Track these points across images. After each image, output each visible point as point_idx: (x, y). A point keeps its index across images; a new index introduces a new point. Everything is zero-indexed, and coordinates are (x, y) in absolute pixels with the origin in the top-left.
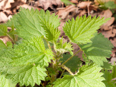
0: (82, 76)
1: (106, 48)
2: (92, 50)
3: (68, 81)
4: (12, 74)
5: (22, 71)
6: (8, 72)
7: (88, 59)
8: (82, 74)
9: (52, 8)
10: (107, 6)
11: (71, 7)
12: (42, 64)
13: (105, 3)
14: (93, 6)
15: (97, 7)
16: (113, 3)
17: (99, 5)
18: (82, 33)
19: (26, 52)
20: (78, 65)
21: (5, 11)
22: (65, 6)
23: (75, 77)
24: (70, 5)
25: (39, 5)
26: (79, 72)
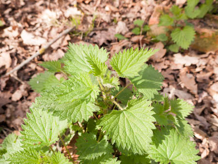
0: (132, 110)
1: (156, 80)
2: (142, 83)
3: (117, 116)
4: (59, 111)
5: (71, 107)
6: (55, 109)
7: (138, 92)
8: (131, 108)
9: (106, 43)
10: (158, 38)
11: (124, 41)
12: (88, 100)
13: (157, 36)
14: (145, 39)
15: (149, 40)
16: (165, 35)
17: (151, 38)
18: (130, 66)
19: (72, 88)
20: (130, 98)
21: (63, 48)
22: (118, 41)
23: (124, 112)
24: (124, 39)
25: (95, 41)
26: (127, 106)
